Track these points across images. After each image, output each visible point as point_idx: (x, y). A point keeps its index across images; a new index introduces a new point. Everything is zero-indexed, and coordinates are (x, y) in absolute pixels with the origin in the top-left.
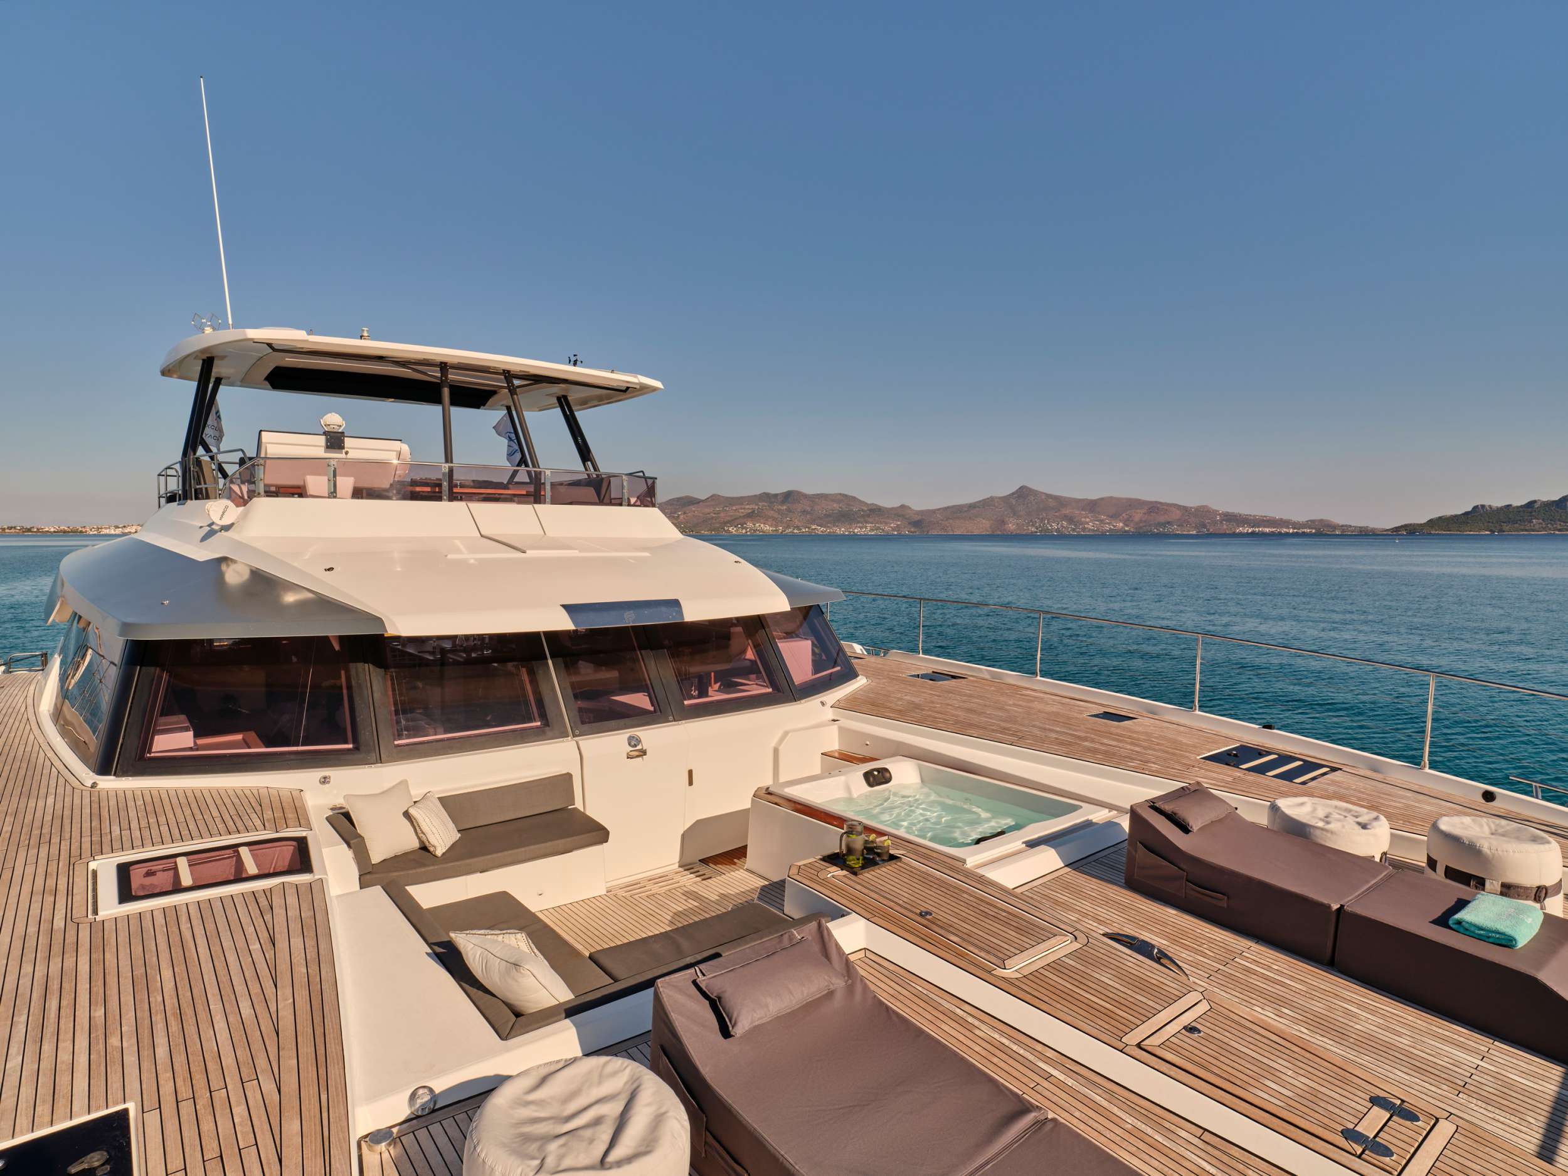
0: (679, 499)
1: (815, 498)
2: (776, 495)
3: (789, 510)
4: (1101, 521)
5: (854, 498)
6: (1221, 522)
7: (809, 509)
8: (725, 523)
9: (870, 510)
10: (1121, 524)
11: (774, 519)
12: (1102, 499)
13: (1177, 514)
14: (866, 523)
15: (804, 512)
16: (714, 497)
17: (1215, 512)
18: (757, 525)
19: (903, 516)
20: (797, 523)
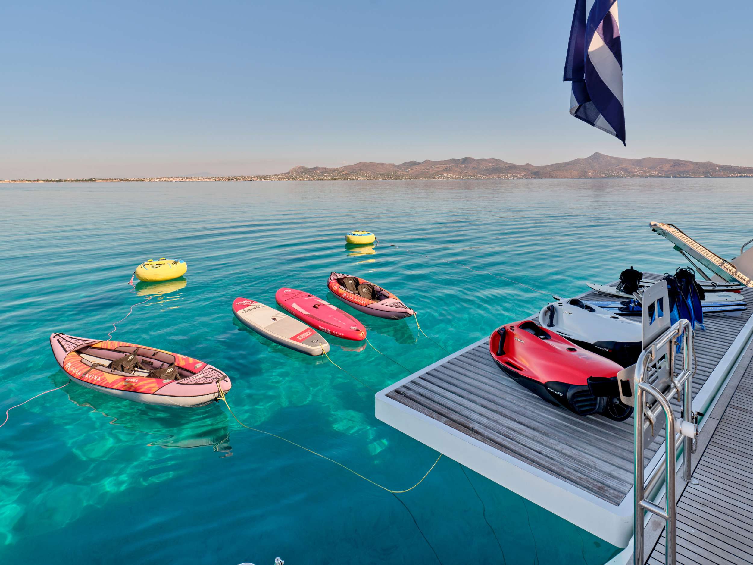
0: (409, 163)
1: (479, 161)
2: (459, 160)
3: (466, 167)
4: (645, 171)
5: (500, 161)
6: (720, 171)
7: (476, 166)
8: (433, 174)
9: (510, 167)
10: (657, 173)
11: (458, 172)
12: (644, 159)
13: (692, 167)
14: (508, 173)
15: (474, 168)
16: (426, 161)
17: (716, 165)
18: (449, 175)
19: (528, 170)
20: (470, 173)
